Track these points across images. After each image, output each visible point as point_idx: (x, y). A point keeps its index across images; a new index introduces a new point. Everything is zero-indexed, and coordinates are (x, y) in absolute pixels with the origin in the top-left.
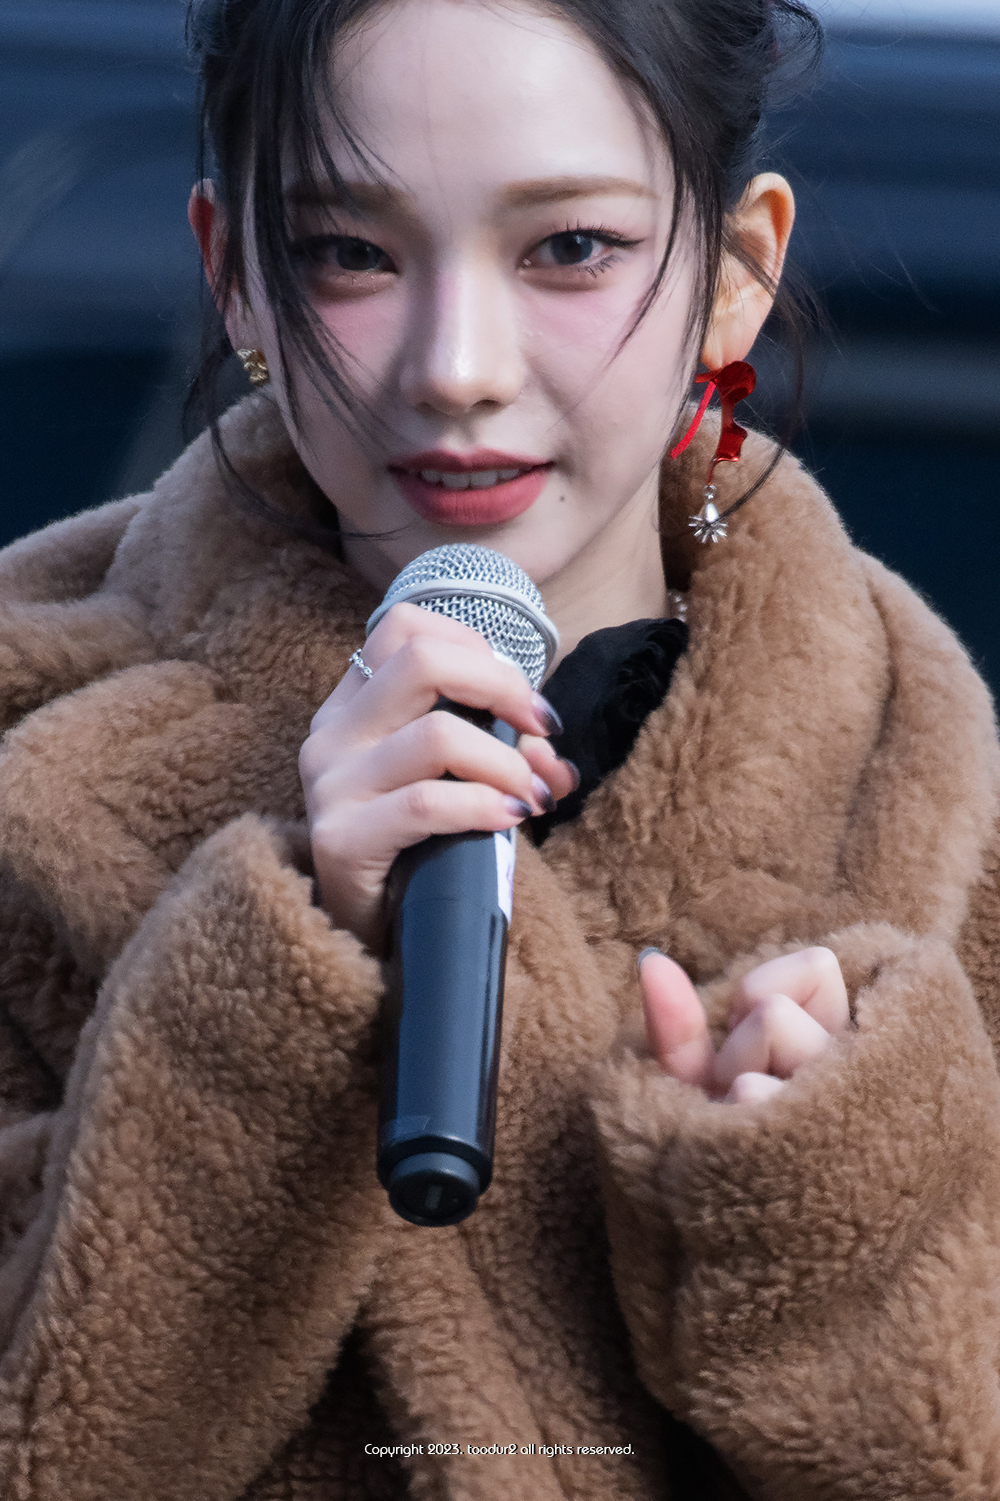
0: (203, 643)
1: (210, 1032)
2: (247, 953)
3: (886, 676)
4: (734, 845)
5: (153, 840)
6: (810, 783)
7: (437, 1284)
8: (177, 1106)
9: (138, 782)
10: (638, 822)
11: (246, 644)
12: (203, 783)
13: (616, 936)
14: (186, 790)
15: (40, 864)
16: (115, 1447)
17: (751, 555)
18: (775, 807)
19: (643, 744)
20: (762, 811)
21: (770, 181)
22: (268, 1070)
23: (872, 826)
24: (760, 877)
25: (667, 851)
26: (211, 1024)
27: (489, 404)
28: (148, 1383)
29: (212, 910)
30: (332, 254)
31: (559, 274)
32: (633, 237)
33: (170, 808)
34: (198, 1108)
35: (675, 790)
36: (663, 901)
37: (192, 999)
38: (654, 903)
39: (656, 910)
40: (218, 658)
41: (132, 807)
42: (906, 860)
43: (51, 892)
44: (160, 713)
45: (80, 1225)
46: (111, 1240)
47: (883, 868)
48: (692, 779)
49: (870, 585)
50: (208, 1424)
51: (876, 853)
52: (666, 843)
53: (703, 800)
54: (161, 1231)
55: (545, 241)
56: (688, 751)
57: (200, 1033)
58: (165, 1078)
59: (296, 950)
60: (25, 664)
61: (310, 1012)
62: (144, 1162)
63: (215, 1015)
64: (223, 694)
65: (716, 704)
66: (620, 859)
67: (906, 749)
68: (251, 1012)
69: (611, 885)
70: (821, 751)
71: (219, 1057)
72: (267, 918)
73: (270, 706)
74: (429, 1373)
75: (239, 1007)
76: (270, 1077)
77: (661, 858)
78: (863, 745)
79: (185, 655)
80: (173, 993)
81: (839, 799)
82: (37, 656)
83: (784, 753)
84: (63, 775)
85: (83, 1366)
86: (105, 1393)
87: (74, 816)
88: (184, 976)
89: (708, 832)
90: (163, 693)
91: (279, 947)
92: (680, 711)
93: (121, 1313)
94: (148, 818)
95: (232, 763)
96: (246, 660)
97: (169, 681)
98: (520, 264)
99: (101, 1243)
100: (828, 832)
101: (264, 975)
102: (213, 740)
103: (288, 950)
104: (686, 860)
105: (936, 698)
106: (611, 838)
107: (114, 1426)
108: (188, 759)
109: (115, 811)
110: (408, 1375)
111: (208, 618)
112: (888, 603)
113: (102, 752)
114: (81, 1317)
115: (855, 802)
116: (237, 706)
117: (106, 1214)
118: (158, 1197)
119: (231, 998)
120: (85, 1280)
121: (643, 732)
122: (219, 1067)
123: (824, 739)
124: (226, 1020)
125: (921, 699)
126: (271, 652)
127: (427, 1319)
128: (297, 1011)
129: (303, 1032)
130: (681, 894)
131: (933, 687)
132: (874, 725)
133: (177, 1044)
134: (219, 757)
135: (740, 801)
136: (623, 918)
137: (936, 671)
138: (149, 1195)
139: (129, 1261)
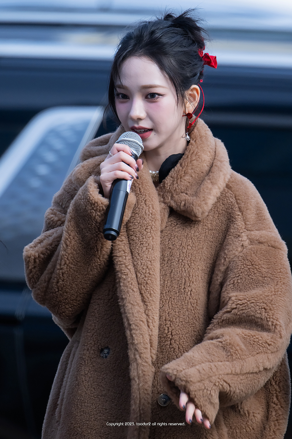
4: (181, 190)
6: (195, 180)
7: (124, 251)
13: (163, 202)
16: (75, 271)
18: (188, 184)
30: (120, 96)
35: (174, 181)
38: (168, 198)
42: (205, 192)
45: (66, 237)
46: (70, 239)
51: (200, 191)
53: (177, 183)
54: (77, 237)
55: (149, 94)
67: (209, 176)
74: (120, 264)
77: (170, 191)
85: (67, 259)
99: (69, 240)
110: (117, 264)
115: (201, 184)
118: (77, 232)
123: (199, 174)
127: (121, 256)
132: (207, 172)
135: (183, 183)
136: (164, 200)
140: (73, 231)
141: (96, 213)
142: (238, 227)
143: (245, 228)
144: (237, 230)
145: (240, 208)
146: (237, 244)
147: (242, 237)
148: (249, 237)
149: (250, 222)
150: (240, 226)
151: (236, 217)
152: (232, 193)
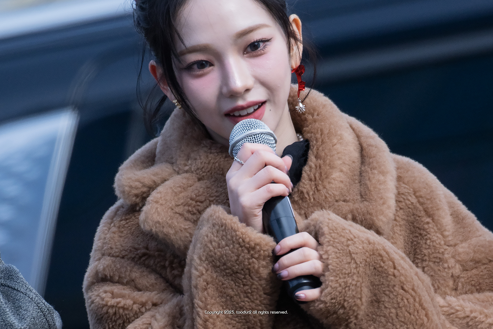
0: (191, 168)
1: (222, 261)
2: (227, 238)
3: (359, 146)
4: (335, 198)
5: (192, 221)
6: (348, 177)
8: (219, 282)
9: (184, 206)
10: (309, 196)
11: (203, 166)
12: (202, 202)
14: (199, 206)
15: (166, 233)
18: (342, 185)
19: (304, 175)
20: (339, 187)
22: (237, 267)
23: (366, 184)
24: (341, 203)
25: (318, 202)
26: (221, 258)
27: (248, 90)
29: (214, 230)
30: (195, 66)
31: (254, 53)
33: (195, 211)
34: (224, 282)
35: (316, 186)
37: (215, 254)
40: (196, 171)
41: (185, 213)
43: (170, 239)
44: (185, 186)
47: (373, 193)
48: (320, 182)
49: (348, 123)
51: (369, 190)
52: (318, 200)
53: (324, 188)
55: (248, 46)
56: (317, 175)
57: (219, 262)
58: (214, 275)
59: (237, 233)
60: (144, 186)
61: (243, 248)
63: (222, 256)
64: (199, 180)
65: (321, 162)
66: (306, 206)
67: (370, 163)
68: (230, 252)
70: (349, 169)
71: (225, 267)
72: (230, 227)
73: (213, 179)
75: (227, 252)
76: (238, 268)
78: (358, 165)
79: (187, 172)
80: (210, 254)
81: (356, 180)
83: (341, 171)
84: (166, 208)
87: (172, 218)
88: (212, 248)
89: (328, 195)
90: (185, 181)
91: (234, 234)
92: (313, 166)
94: (190, 215)
95: (208, 195)
96: (203, 170)
97: (185, 178)
98: (244, 54)
100: (356, 188)
101: (231, 242)
102: (201, 190)
103: (236, 233)
105: (374, 148)
106: (303, 201)
108: (196, 196)
109: (181, 215)
111: (190, 162)
112: (354, 126)
113: (174, 199)
115: (360, 179)
116: (205, 181)
119: (225, 250)
121: (303, 172)
122: (226, 269)
123: (350, 165)
124: (224, 256)
125: (369, 150)
126: (209, 166)
128: (240, 249)
129: (243, 254)
132: (360, 159)
133: (215, 267)
134: (204, 194)
135: (333, 186)
137: (372, 142)
140: (214, 304)
141: (259, 263)
142: (434, 244)
143: (445, 244)
144: (435, 249)
145: (426, 211)
146: (444, 274)
147: (447, 262)
148: (457, 258)
149: (449, 231)
150: (437, 242)
151: (426, 226)
152: (407, 187)
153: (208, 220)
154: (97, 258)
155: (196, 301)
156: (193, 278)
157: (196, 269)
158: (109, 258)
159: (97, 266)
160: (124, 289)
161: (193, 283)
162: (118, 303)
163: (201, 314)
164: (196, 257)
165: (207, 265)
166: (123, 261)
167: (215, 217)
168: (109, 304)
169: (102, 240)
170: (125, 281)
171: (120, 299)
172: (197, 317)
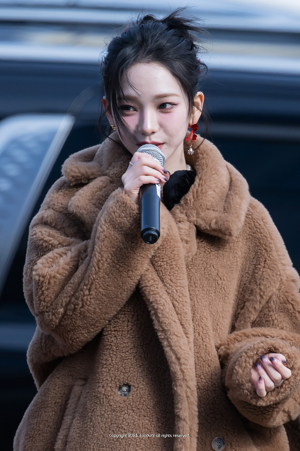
0: (109, 173)
1: (120, 225)
2: (126, 212)
3: (230, 179)
4: (207, 206)
6: (218, 196)
10: (190, 202)
13: (187, 221)
17: (207, 158)
18: (213, 200)
19: (191, 190)
21: (199, 93)
23: (229, 202)
24: (211, 211)
25: (196, 207)
27: (153, 133)
28: (108, 285)
29: (117, 205)
31: (164, 110)
32: (177, 103)
36: (195, 215)
37: (116, 220)
38: (193, 215)
39: (194, 217)
40: (112, 175)
42: (236, 207)
47: (232, 209)
50: (118, 291)
51: (231, 207)
53: (202, 199)
55: (161, 105)
57: (118, 226)
58: (112, 233)
60: (80, 172)
62: (108, 247)
63: (121, 223)
64: (112, 182)
65: (203, 183)
66: (187, 208)
67: (234, 190)
69: (186, 213)
70: (220, 191)
71: (121, 229)
77: (194, 208)
80: (113, 219)
81: (223, 199)
82: (82, 171)
83: (214, 191)
86: (101, 287)
88: (114, 217)
92: (197, 185)
93: (104, 273)
97: (102, 181)
98: (157, 109)
100: (222, 204)
104: (199, 208)
105: (239, 182)
107: (102, 292)
110: (149, 295)
111: (110, 168)
114: (98, 274)
115: (226, 200)
117: (102, 257)
120: (99, 268)
122: (121, 231)
123: (221, 189)
124: (122, 223)
130: (198, 214)
131: (238, 180)
132: (228, 187)
133: (114, 227)
135: (207, 199)
136: (188, 218)
137: (238, 178)
138: (109, 253)
139: (106, 264)
153: (114, 197)
154: (45, 208)
155: (96, 247)
156: (98, 232)
157: (101, 227)
158: (52, 211)
159: (43, 214)
160: (57, 233)
161: (97, 235)
162: (50, 241)
163: (97, 256)
164: (102, 219)
165: (109, 226)
166: (60, 215)
167: (119, 196)
168: (45, 239)
169: (50, 198)
170: (59, 227)
171: (52, 238)
172: (95, 257)
